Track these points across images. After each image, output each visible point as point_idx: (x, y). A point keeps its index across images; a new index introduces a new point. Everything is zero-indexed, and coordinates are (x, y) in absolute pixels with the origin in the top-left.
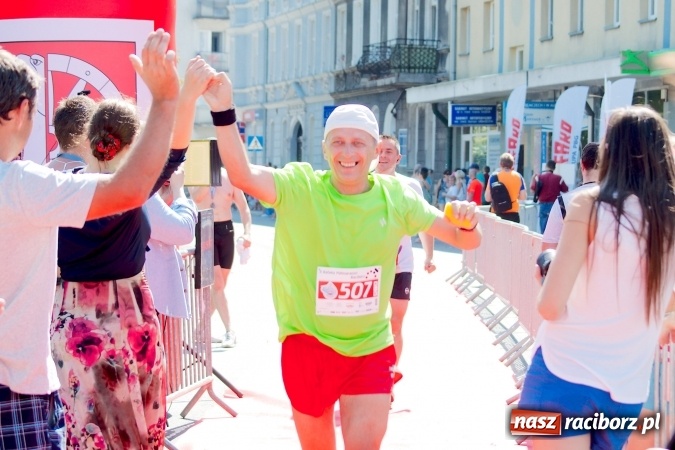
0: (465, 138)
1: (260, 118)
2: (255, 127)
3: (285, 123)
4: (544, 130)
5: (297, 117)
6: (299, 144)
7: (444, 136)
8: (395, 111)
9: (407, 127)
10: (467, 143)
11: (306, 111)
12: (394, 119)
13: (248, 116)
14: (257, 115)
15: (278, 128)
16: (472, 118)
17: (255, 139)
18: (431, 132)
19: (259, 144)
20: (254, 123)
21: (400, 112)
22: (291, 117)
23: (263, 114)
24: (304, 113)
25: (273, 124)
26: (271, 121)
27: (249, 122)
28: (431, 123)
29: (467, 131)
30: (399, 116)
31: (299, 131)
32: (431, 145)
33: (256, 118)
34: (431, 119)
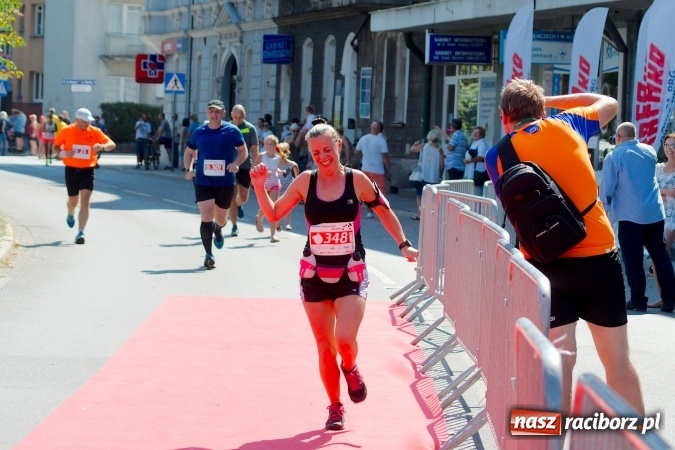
0: (448, 80)
1: (184, 50)
2: (178, 60)
3: (216, 56)
4: (556, 72)
5: (231, 48)
6: (232, 85)
7: (421, 77)
8: (356, 42)
9: (371, 64)
10: (452, 88)
11: (241, 41)
12: (355, 54)
13: (168, 47)
14: (180, 46)
15: (206, 63)
16: (457, 53)
17: (175, 77)
18: (403, 71)
19: (179, 84)
20: (176, 56)
21: (363, 43)
22: (223, 49)
23: (188, 45)
24: (239, 44)
25: (200, 58)
26: (198, 53)
27: (170, 55)
28: (404, 59)
29: (452, 73)
30: (362, 50)
31: (232, 66)
32: (402, 90)
33: (178, 49)
34: (405, 54)
